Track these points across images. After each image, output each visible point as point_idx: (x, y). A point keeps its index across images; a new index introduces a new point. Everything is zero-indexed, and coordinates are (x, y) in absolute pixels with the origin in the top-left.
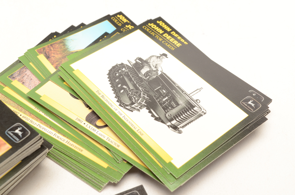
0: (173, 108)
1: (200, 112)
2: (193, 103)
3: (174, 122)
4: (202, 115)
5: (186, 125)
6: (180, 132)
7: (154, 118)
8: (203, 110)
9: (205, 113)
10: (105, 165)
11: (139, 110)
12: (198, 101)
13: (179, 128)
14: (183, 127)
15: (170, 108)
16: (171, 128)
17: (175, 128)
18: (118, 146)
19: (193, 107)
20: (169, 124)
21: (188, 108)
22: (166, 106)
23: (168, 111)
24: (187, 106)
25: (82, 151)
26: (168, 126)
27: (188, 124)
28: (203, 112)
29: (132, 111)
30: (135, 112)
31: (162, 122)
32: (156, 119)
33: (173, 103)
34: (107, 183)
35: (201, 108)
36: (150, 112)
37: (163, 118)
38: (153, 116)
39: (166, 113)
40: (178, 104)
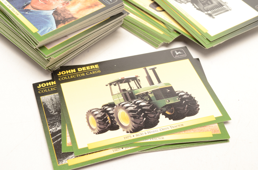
0: (209, 4)
1: (228, 9)
2: (223, 4)
3: (209, 12)
4: (228, 11)
5: (218, 14)
6: (213, 18)
7: (196, 9)
8: (229, 8)
9: (231, 10)
10: (161, 32)
11: (186, 3)
12: (226, 3)
13: (212, 16)
14: (216, 15)
15: (207, 4)
16: (207, 15)
17: (210, 15)
18: (171, 22)
19: (222, 6)
20: (206, 12)
21: (220, 6)
22: (204, 3)
23: (205, 6)
24: (218, 5)
25: (146, 23)
26: (206, 14)
27: (219, 14)
28: (229, 9)
29: (181, 3)
30: (183, 4)
31: (202, 11)
32: (197, 9)
33: (209, 2)
34: (162, 43)
35: (227, 7)
36: (193, 5)
37: (202, 9)
38: (195, 7)
39: (204, 7)
40: (212, 3)
